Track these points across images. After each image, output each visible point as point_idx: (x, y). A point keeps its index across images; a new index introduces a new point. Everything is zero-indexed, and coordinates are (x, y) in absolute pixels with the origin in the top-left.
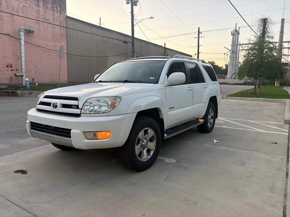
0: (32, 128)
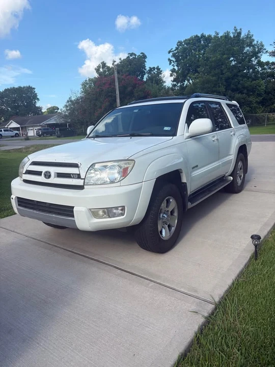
0: (19, 205)
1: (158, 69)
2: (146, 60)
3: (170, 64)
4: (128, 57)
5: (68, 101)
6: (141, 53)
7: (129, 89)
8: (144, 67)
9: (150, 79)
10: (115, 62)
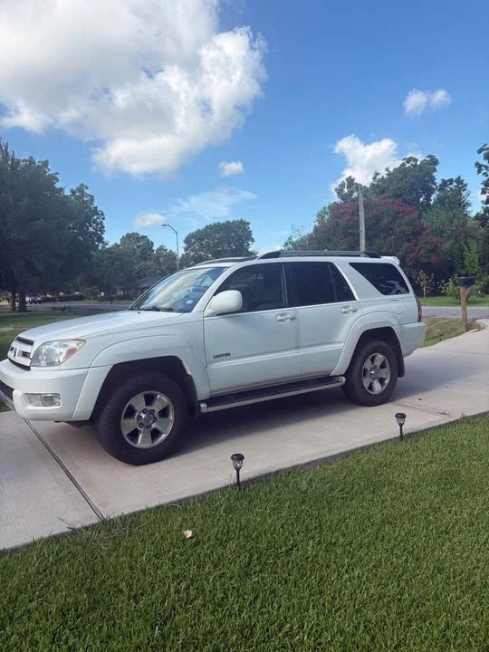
1: (459, 181)
2: (437, 167)
3: (479, 172)
4: (403, 165)
5: (286, 244)
6: (429, 156)
7: (386, 221)
8: (432, 179)
9: (440, 201)
10: (378, 174)
